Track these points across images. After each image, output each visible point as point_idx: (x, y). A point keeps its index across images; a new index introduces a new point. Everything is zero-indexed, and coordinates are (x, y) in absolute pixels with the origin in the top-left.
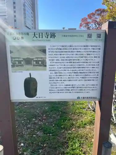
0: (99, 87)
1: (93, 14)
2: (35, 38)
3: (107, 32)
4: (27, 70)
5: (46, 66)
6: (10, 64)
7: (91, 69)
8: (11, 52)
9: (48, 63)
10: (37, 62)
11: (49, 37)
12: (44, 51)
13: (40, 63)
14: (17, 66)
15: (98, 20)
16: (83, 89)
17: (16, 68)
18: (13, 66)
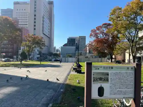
0: (133, 92)
1: (101, 27)
2: (104, 69)
3: (136, 67)
4: (100, 83)
5: (108, 81)
6: (92, 80)
7: (129, 83)
8: (93, 75)
9: (109, 80)
10: (105, 79)
11: (110, 68)
12: (108, 75)
13: (106, 80)
14: (96, 81)
15: (105, 32)
16: (126, 93)
17: (95, 82)
18: (94, 81)
